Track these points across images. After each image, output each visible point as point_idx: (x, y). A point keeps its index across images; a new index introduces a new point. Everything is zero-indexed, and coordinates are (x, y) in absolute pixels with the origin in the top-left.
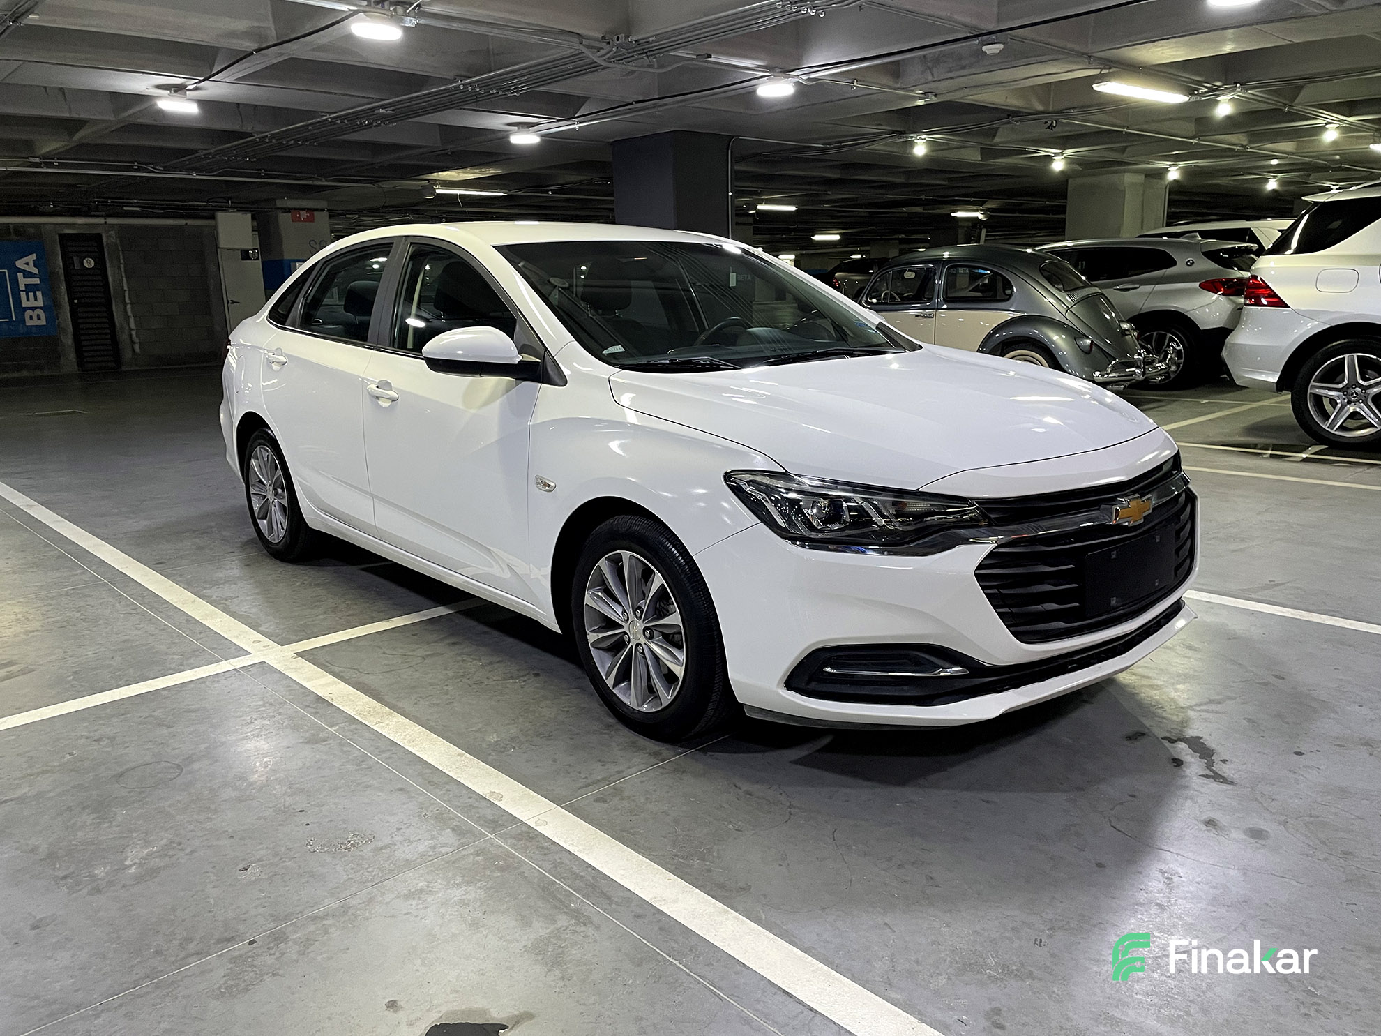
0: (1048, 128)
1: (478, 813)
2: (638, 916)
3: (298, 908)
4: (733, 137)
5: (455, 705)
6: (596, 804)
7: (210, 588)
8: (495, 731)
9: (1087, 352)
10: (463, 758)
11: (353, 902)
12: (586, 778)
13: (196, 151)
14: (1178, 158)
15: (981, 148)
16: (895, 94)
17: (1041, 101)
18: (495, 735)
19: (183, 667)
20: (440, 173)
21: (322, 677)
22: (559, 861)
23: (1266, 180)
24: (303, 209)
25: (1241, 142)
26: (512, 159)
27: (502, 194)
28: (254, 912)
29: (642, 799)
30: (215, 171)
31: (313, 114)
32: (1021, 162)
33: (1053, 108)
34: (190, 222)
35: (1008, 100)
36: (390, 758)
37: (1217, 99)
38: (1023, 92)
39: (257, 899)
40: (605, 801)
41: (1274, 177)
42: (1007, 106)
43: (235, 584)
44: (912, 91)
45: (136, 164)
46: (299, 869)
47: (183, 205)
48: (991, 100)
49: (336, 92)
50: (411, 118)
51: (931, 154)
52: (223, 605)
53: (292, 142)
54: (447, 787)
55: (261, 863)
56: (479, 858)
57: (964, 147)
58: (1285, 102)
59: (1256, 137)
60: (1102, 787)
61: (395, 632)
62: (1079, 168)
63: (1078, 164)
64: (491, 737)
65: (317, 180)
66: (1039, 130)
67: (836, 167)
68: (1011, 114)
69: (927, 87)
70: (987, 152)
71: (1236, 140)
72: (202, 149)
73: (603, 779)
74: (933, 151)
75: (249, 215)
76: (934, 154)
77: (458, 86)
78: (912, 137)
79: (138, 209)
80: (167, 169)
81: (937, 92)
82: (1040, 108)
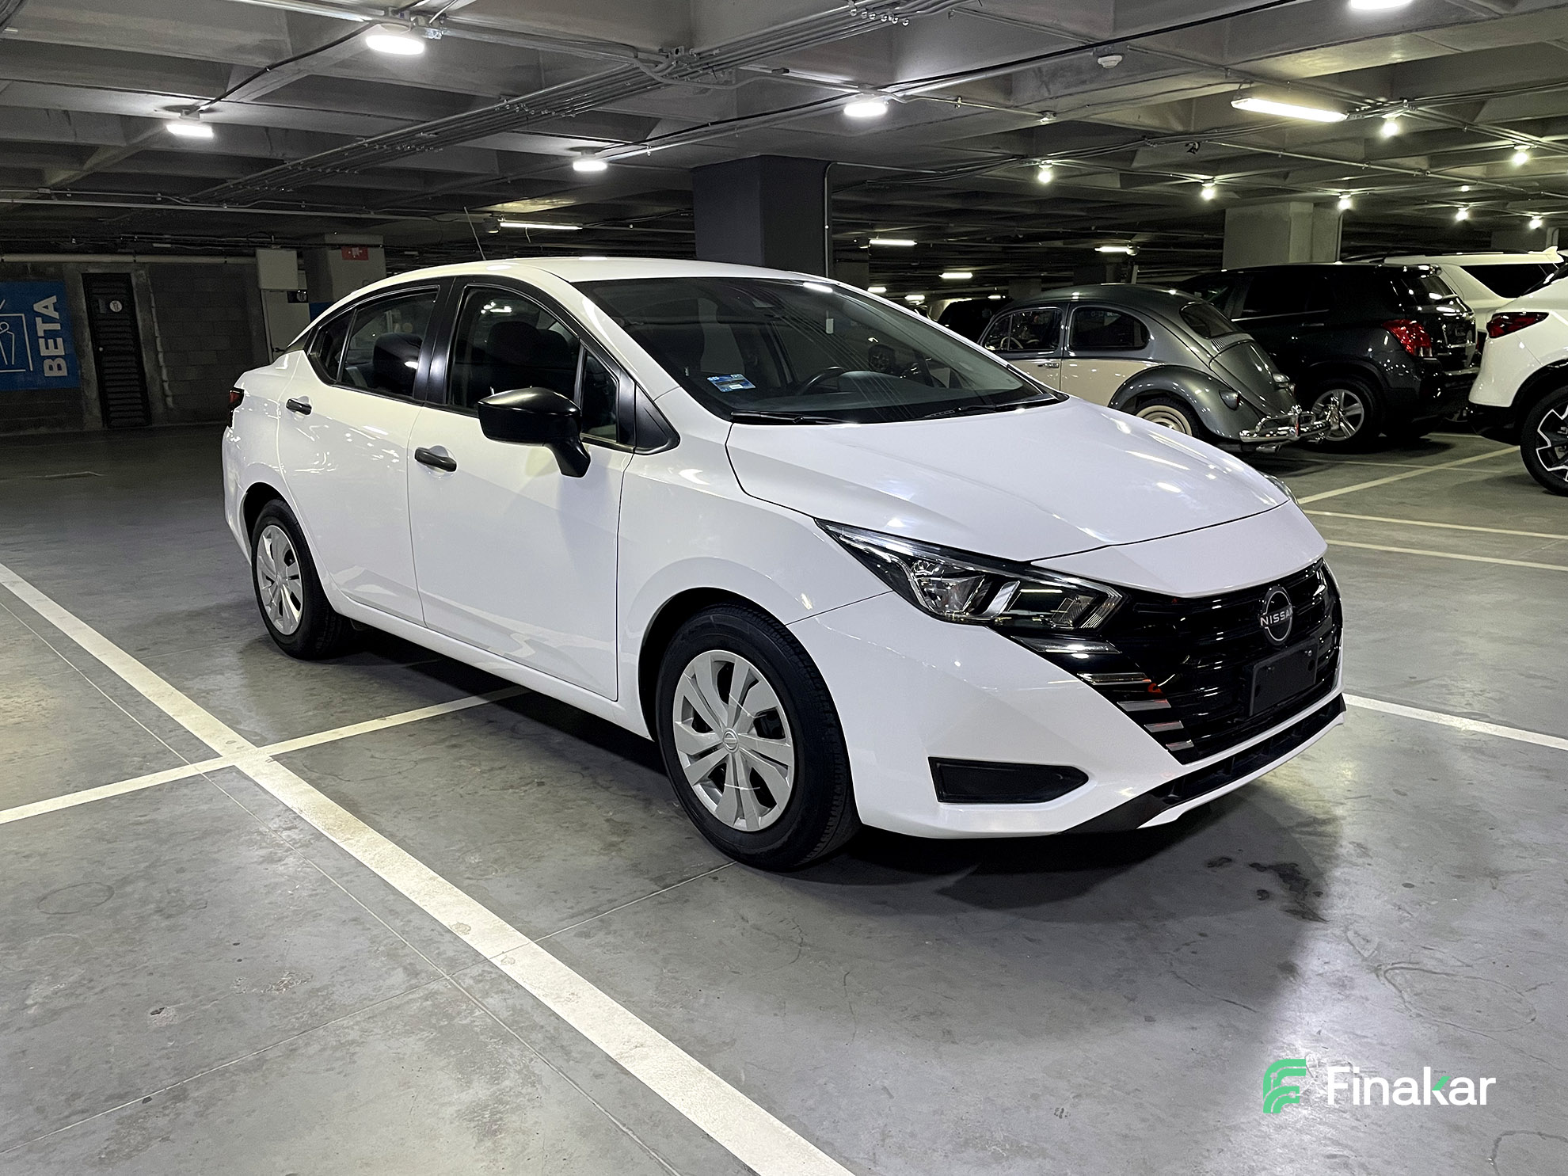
0: (1190, 151)
1: (438, 948)
2: (597, 1076)
3: (207, 1060)
4: (830, 162)
5: (441, 818)
6: (576, 939)
7: (192, 679)
8: (479, 850)
9: (1234, 408)
10: (435, 882)
11: (270, 1055)
12: (572, 908)
13: (224, 181)
14: (1350, 185)
15: (1121, 174)
16: (1009, 113)
17: (1180, 119)
18: (477, 856)
19: (141, 771)
20: (505, 205)
21: (296, 784)
22: (519, 1007)
23: (1456, 210)
24: (355, 246)
25: (1419, 167)
26: (581, 188)
27: (576, 228)
28: (158, 1064)
29: (632, 932)
30: (248, 203)
31: (348, 138)
32: (1170, 189)
33: (1195, 128)
34: (230, 260)
35: (1140, 120)
36: (351, 881)
37: (1383, 117)
38: (1156, 110)
39: (163, 1049)
40: (587, 935)
41: (1465, 206)
42: (1140, 126)
43: (223, 674)
44: (1027, 110)
45: (159, 195)
46: (218, 1014)
47: (218, 241)
48: (1120, 120)
49: (370, 113)
50: (458, 142)
51: (1060, 181)
52: (201, 698)
53: (329, 170)
54: (410, 917)
55: (178, 1005)
56: (429, 1003)
57: (1100, 173)
58: (1465, 120)
59: (1437, 160)
60: (1170, 924)
61: (392, 732)
62: (1237, 197)
63: (1236, 192)
64: (472, 858)
65: (365, 213)
66: (1181, 154)
67: (955, 196)
68: (1148, 135)
69: (1043, 105)
70: (1129, 179)
71: (1416, 163)
72: (230, 178)
73: (591, 910)
74: (1060, 178)
75: (294, 253)
76: (1063, 181)
77: (503, 107)
78: (1036, 162)
79: (169, 246)
80: (195, 200)
81: (1057, 110)
82: (1180, 128)
